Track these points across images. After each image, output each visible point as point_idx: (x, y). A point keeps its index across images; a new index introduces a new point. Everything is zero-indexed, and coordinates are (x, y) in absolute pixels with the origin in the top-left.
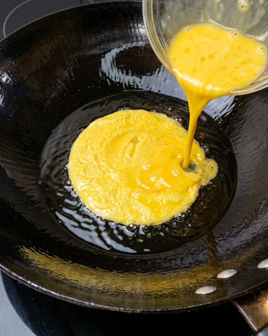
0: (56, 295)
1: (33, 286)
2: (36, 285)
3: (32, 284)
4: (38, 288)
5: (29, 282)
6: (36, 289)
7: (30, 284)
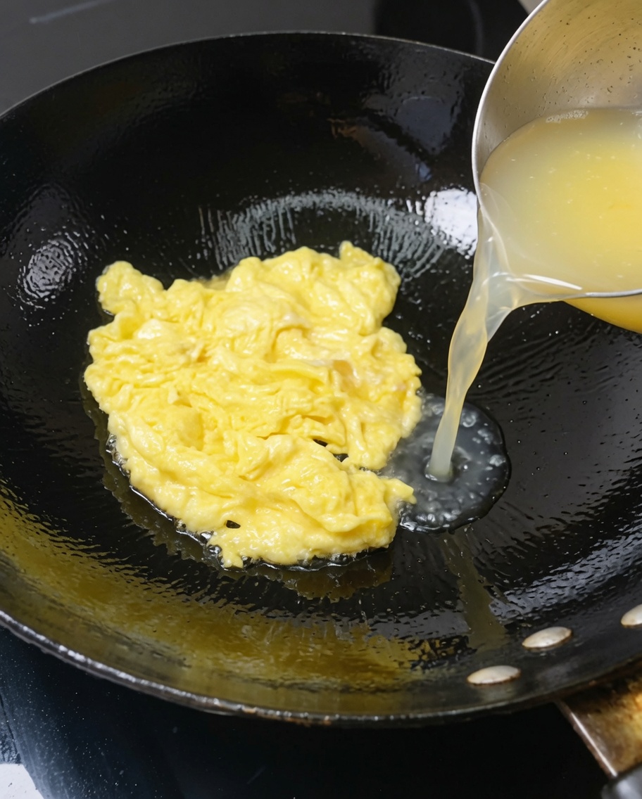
0: (127, 681)
1: (72, 658)
2: (79, 657)
3: (71, 653)
4: (85, 664)
5: (62, 648)
6: (78, 666)
7: (65, 654)
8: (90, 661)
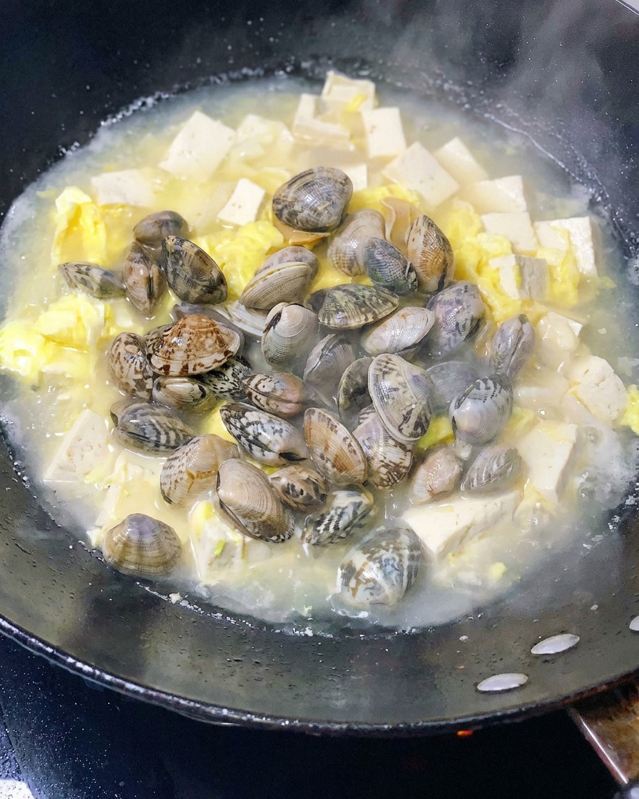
8: (98, 672)
